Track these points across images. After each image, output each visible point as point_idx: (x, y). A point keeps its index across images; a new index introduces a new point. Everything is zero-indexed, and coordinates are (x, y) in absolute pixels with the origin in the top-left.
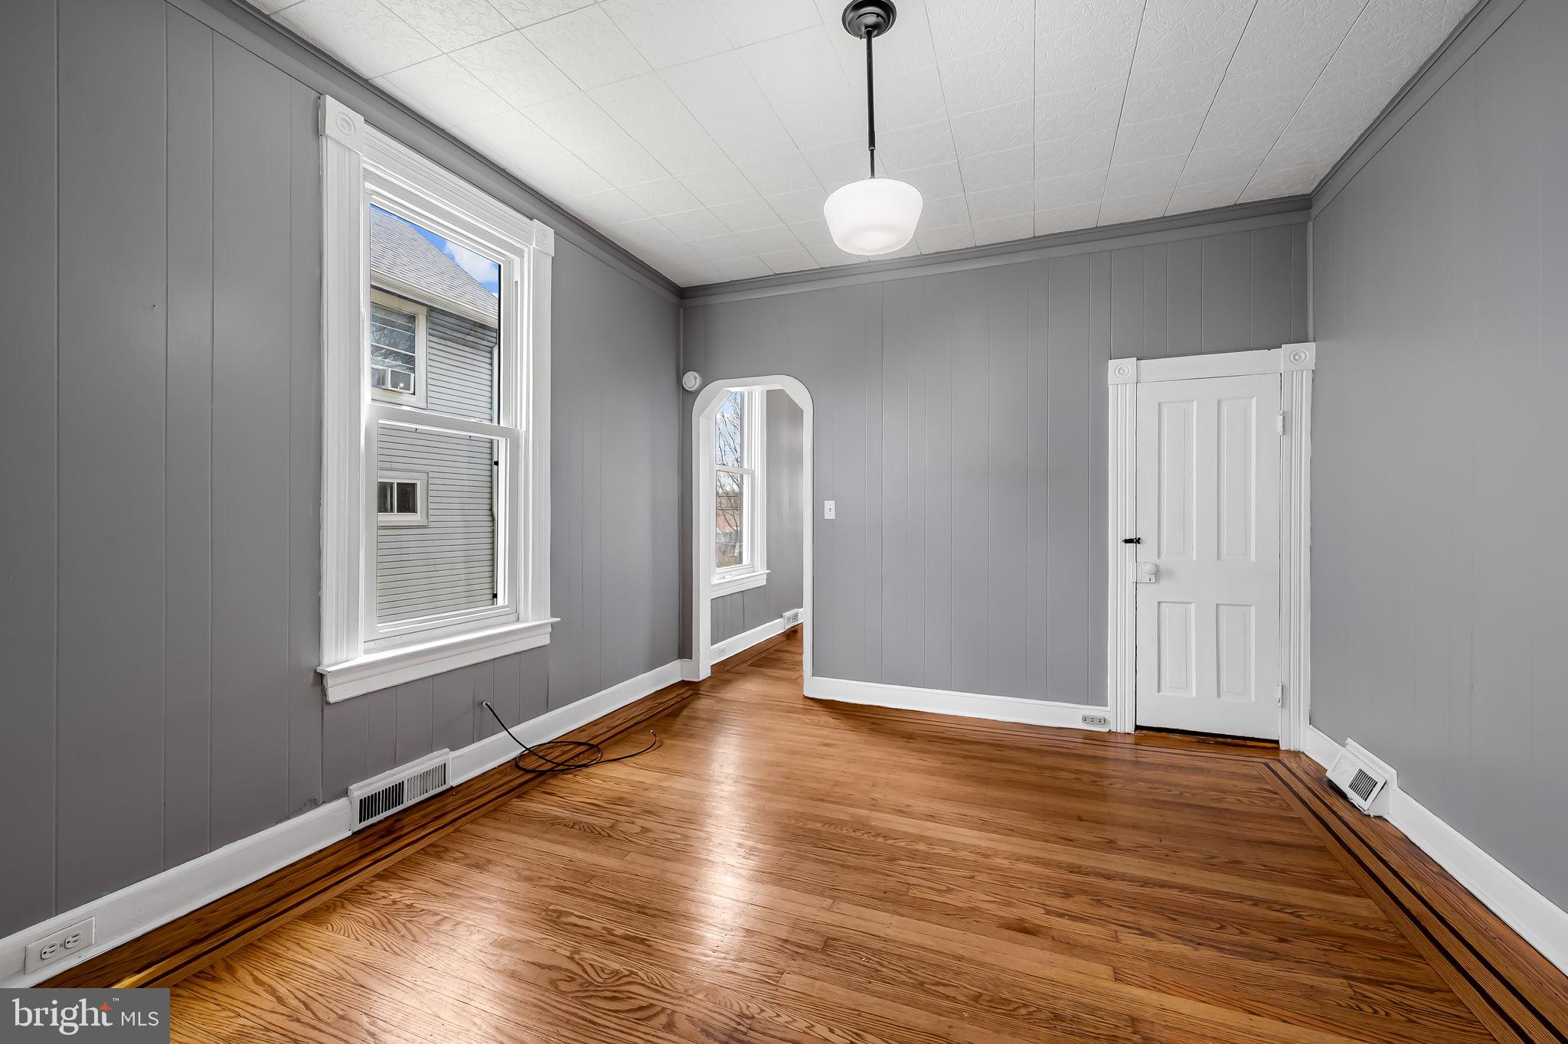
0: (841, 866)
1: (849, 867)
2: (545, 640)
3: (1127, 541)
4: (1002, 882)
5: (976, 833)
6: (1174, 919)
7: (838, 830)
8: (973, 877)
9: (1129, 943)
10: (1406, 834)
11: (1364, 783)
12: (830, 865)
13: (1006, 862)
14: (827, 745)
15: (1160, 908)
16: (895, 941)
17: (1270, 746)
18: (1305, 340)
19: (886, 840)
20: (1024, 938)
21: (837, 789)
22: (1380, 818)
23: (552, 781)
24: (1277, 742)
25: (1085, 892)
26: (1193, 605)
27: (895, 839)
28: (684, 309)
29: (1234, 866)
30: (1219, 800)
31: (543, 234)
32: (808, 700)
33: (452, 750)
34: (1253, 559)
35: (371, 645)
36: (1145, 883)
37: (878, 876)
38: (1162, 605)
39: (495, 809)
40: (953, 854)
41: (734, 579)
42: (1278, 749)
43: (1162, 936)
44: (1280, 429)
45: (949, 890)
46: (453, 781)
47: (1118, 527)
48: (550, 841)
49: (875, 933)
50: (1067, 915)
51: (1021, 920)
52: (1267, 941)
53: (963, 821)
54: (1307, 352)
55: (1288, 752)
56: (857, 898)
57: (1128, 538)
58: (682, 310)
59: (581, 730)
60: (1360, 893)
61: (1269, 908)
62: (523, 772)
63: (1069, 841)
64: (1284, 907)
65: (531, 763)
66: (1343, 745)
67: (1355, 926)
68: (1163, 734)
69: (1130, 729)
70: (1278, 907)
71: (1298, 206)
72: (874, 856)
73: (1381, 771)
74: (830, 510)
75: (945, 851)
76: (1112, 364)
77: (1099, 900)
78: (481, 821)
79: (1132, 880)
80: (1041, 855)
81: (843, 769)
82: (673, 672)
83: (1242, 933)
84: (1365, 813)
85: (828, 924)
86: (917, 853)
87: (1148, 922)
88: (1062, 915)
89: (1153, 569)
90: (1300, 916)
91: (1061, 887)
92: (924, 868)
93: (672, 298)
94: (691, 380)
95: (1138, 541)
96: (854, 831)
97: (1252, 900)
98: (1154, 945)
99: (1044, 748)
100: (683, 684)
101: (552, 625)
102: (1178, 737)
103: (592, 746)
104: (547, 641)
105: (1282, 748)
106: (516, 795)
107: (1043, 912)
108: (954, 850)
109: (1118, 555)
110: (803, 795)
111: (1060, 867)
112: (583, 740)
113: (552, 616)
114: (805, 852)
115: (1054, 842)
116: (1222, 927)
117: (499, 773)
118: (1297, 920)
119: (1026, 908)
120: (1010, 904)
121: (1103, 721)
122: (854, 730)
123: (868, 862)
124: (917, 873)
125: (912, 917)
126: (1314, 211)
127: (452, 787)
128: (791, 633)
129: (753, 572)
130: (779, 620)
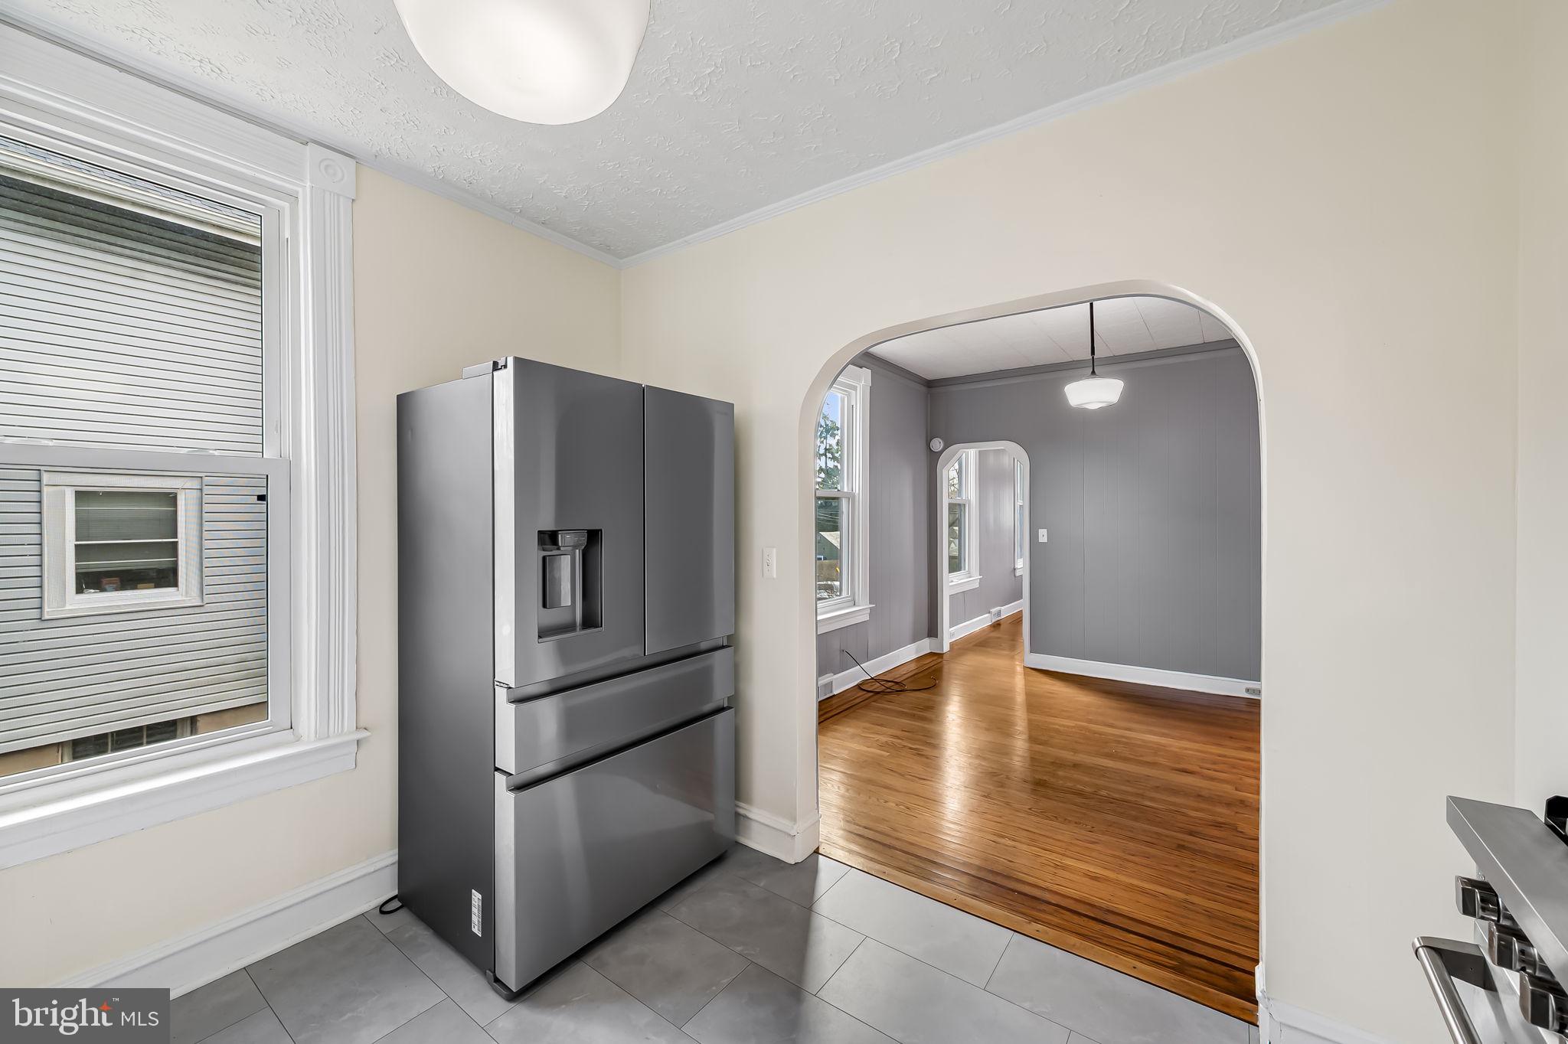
0: (1075, 742)
1: (1080, 743)
5: (1158, 738)
8: (1156, 753)
14: (1050, 693)
19: (1101, 736)
23: (887, 697)
28: (931, 394)
31: (867, 375)
32: (1032, 670)
33: (834, 674)
39: (866, 706)
41: (960, 582)
46: (835, 692)
53: (1150, 732)
58: (929, 397)
59: (884, 674)
62: (866, 692)
63: (1219, 745)
65: (869, 688)
74: (1043, 536)
82: (925, 646)
86: (1121, 742)
93: (923, 389)
94: (937, 444)
99: (1212, 705)
100: (932, 654)
101: (871, 608)
103: (898, 683)
104: (867, 619)
106: (871, 701)
108: (1144, 742)
110: (1042, 714)
112: (890, 679)
113: (870, 603)
117: (854, 691)
122: (1067, 686)
127: (834, 695)
128: (997, 625)
129: (970, 577)
130: (987, 615)
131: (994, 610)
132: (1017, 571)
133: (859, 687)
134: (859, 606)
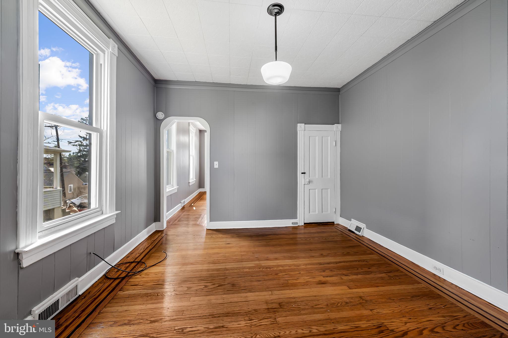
0: (265, 280)
1: (267, 280)
2: (114, 221)
3: (302, 173)
4: (308, 272)
5: (290, 261)
6: (348, 270)
7: (254, 270)
8: (300, 273)
9: (345, 279)
10: (370, 239)
11: (358, 229)
12: (261, 281)
13: (304, 266)
14: (228, 244)
15: (343, 268)
16: (297, 297)
17: (332, 223)
18: (339, 123)
19: (270, 269)
20: (324, 285)
21: (243, 257)
22: (363, 236)
23: (130, 280)
24: (334, 222)
25: (327, 269)
26: (317, 190)
27: (272, 268)
28: (156, 87)
29: (348, 254)
30: (333, 239)
31: (114, 46)
32: (210, 231)
33: (79, 277)
34: (329, 177)
35: (41, 234)
36: (336, 263)
37: (277, 280)
38: (310, 190)
39: (112, 299)
40: (290, 268)
41: (170, 190)
42: (334, 224)
43: (350, 275)
44: (334, 145)
45: (298, 279)
46: (80, 293)
47: (300, 169)
48: (152, 303)
49: (290, 297)
50: (329, 276)
51: (320, 281)
52: (366, 269)
53: (285, 258)
54: (339, 126)
55: (336, 224)
56: (277, 289)
57: (302, 172)
58: (155, 88)
59: (127, 256)
60: (373, 254)
61: (362, 262)
62: (113, 280)
63: (313, 257)
64: (364, 261)
65: (113, 275)
66: (351, 221)
67: (377, 261)
68: (310, 224)
69: (303, 224)
70: (363, 261)
71: (337, 90)
72: (270, 274)
73: (362, 225)
74: (216, 165)
75: (287, 268)
76: (299, 125)
77: (331, 270)
78: (109, 305)
79: (333, 263)
80: (310, 262)
81: (240, 250)
82: (153, 227)
83: (362, 269)
84: (360, 235)
85: (275, 299)
86: (281, 270)
87: (345, 272)
88: (327, 277)
89: (309, 181)
90: (368, 262)
91: (321, 269)
92: (287, 274)
93: (152, 82)
94: (160, 115)
95: (305, 173)
96: (259, 269)
97: (358, 261)
98: (350, 278)
99: (287, 233)
100: (157, 232)
101: (117, 214)
102: (313, 224)
103: (138, 263)
104: (114, 222)
105: (335, 224)
106: (119, 289)
107: (323, 277)
108: (289, 267)
109: (300, 177)
110: (234, 261)
111: (317, 264)
112: (132, 261)
113: (116, 210)
114: (250, 279)
115: (311, 258)
116: (358, 269)
117: (100, 283)
118: (368, 263)
119: (318, 277)
120: (314, 278)
121: (297, 223)
122: (233, 237)
123: (271, 277)
124: (286, 276)
125: (295, 289)
126: (341, 93)
127: (80, 295)
128: (183, 208)
129: (173, 187)
130: (180, 204)
131: (182, 201)
132: (190, 183)
133: (105, 277)
134: (106, 214)
